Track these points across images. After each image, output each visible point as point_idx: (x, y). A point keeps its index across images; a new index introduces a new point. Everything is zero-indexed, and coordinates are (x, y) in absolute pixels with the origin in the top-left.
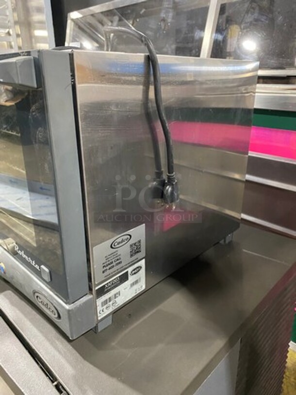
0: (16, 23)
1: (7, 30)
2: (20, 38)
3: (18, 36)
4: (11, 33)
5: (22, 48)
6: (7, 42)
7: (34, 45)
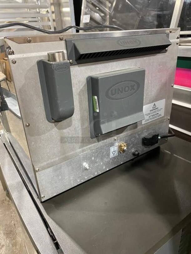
0: (52, 4)
1: (47, 10)
2: (54, 14)
3: (53, 12)
4: (49, 11)
5: (55, 20)
6: (47, 17)
7: (62, 18)
